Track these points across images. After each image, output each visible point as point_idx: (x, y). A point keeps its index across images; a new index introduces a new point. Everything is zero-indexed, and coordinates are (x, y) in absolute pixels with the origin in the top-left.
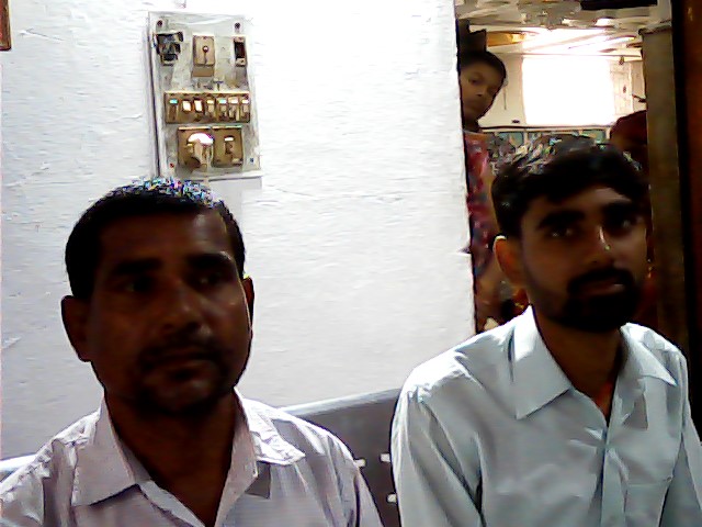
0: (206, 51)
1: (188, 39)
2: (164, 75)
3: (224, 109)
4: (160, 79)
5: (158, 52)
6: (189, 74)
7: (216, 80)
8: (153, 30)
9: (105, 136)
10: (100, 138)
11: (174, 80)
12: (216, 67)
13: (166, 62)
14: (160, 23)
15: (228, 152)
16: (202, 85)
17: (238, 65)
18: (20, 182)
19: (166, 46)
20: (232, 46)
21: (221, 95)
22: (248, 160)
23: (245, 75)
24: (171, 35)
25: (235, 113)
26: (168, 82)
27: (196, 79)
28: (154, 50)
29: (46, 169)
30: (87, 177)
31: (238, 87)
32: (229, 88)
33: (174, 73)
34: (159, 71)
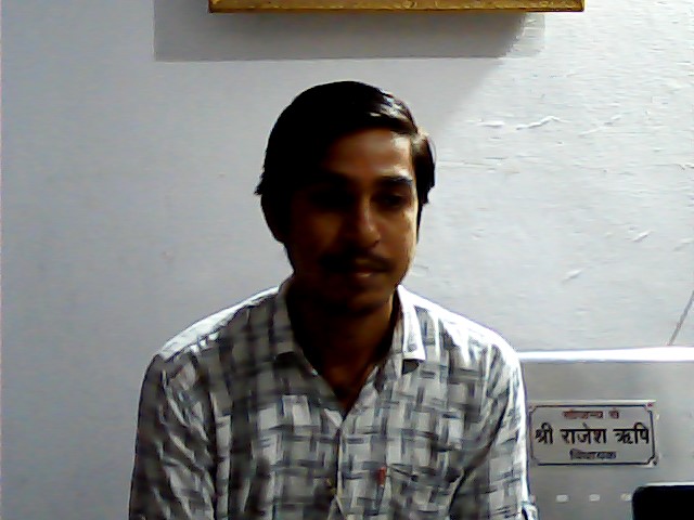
9: (677, 90)
10: (672, 92)
18: (594, 130)
29: (618, 119)
30: (656, 128)
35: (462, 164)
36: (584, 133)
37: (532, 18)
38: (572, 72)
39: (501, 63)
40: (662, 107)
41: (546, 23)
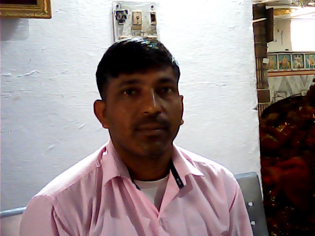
0: (138, 19)
1: (130, 13)
2: (119, 29)
4: (117, 31)
5: (117, 19)
6: (130, 28)
7: (142, 31)
8: (115, 9)
9: (93, 57)
10: (90, 58)
11: (124, 31)
12: (142, 26)
13: (120, 23)
14: (117, 6)
16: (135, 34)
17: (152, 25)
18: (56, 77)
19: (120, 16)
20: (150, 16)
23: (155, 29)
24: (123, 11)
26: (121, 32)
27: (133, 31)
28: (115, 18)
29: (67, 71)
30: (85, 75)
31: (152, 34)
32: (149, 34)
33: (124, 29)
34: (117, 28)
36: (51, 78)
37: (22, 21)
38: (44, 48)
39: (8, 43)
40: (86, 65)
41: (29, 24)
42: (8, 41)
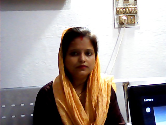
2: (117, 3)
3: (131, 11)
4: (115, 4)
6: (122, 3)
7: (129, 4)
11: (119, 4)
12: (129, 1)
15: (131, 21)
16: (125, 5)
17: (135, 0)
21: (130, 8)
22: (136, 23)
23: (137, 2)
25: (133, 11)
26: (117, 5)
27: (124, 4)
31: (135, 5)
32: (132, 6)
33: (119, 3)
34: (115, 2)
35: (53, 36)
39: (61, 11)
42: (61, 10)
